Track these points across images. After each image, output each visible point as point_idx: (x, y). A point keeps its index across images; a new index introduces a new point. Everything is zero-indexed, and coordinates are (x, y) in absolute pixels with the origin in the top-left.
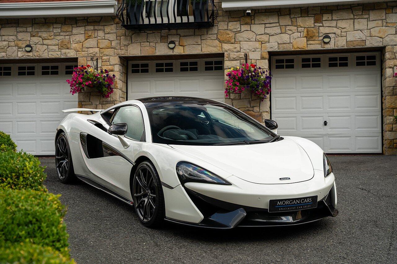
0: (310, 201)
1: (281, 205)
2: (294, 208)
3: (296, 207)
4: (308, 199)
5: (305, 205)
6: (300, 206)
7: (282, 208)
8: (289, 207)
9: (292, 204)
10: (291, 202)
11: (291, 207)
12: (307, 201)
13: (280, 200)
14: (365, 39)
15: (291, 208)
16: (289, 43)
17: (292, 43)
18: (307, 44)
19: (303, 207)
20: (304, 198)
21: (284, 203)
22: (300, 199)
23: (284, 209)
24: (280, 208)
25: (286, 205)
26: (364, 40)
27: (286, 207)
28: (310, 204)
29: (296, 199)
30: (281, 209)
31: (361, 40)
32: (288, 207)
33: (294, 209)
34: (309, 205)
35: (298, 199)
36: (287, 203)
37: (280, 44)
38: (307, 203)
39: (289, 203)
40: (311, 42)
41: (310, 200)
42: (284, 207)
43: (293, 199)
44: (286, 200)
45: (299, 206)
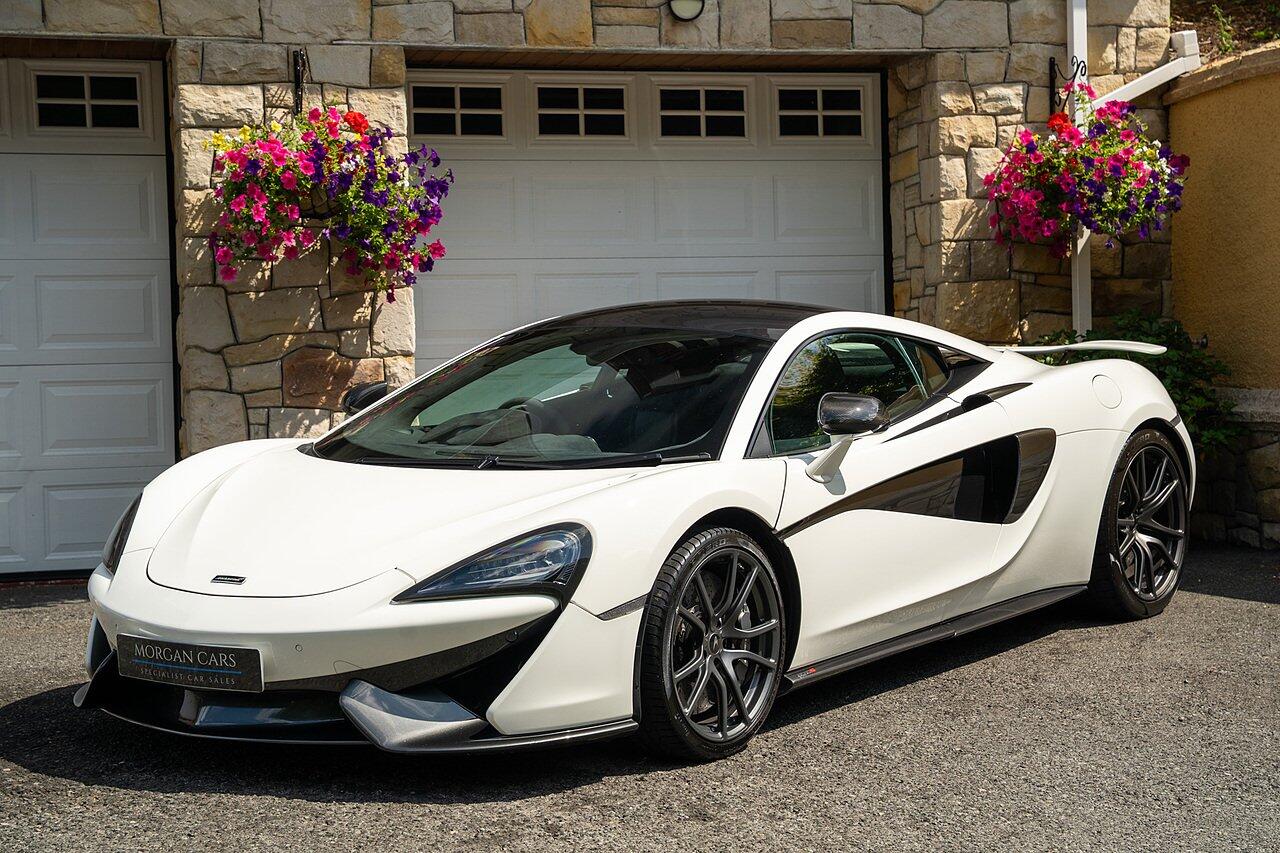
0: (232, 663)
2: (179, 676)
4: (224, 657)
5: (213, 676)
6: (198, 674)
8: (165, 670)
11: (170, 671)
12: (219, 663)
14: (849, 14)
15: (170, 675)
16: (507, 13)
17: (520, 12)
18: (595, 24)
19: (207, 679)
20: (209, 650)
22: (195, 648)
26: (845, 15)
28: (233, 676)
31: (835, 16)
33: (180, 681)
34: (230, 676)
37: (462, 13)
38: (219, 668)
40: (611, 10)
45: (192, 674)
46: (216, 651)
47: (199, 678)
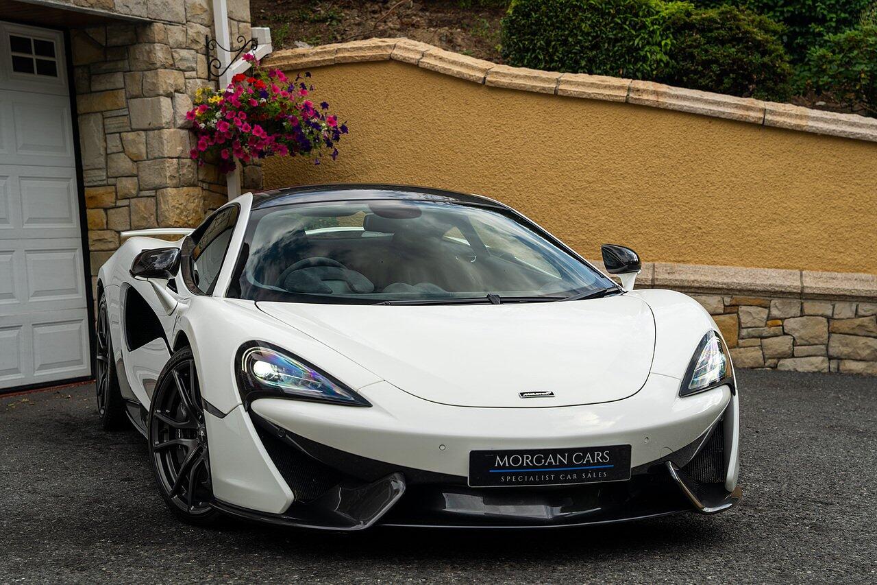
0: (606, 459)
1: (507, 468)
2: (550, 477)
3: (557, 474)
4: (598, 455)
5: (586, 472)
6: (572, 473)
7: (511, 474)
8: (534, 474)
9: (543, 466)
10: (539, 460)
11: (540, 474)
12: (593, 460)
13: (503, 454)
15: (540, 478)
19: (579, 476)
20: (585, 450)
21: (516, 461)
22: (571, 451)
23: (516, 478)
24: (505, 475)
25: (524, 468)
27: (524, 474)
28: (605, 470)
29: (554, 452)
30: (508, 478)
32: (529, 474)
33: (550, 481)
34: (603, 470)
35: (562, 452)
36: (527, 460)
38: (594, 464)
39: (531, 461)
41: (603, 457)
42: (517, 474)
43: (546, 452)
44: (522, 453)
45: (566, 473)
46: (592, 450)
47: (572, 476)
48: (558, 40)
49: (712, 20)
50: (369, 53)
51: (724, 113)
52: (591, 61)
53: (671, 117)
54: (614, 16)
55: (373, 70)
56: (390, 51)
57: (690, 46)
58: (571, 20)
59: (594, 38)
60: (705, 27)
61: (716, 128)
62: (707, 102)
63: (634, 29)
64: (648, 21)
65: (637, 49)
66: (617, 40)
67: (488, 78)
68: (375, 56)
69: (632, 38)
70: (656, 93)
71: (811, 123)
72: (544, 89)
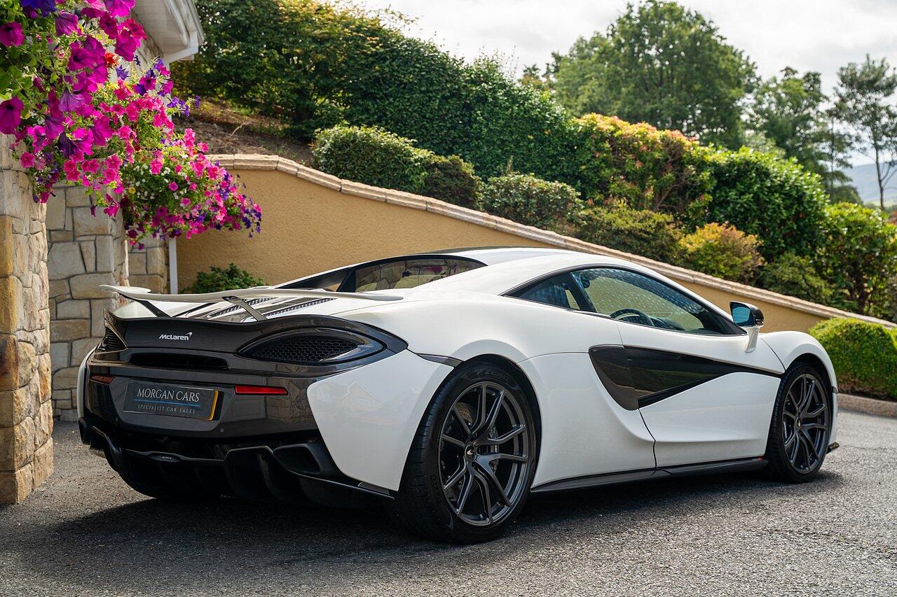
48: (360, 166)
49: (446, 163)
50: (260, 165)
51: (477, 221)
52: (380, 180)
53: (449, 220)
54: (394, 155)
55: (262, 175)
56: (275, 165)
57: (436, 178)
58: (368, 154)
59: (382, 167)
60: (443, 168)
61: (471, 228)
62: (467, 214)
63: (405, 163)
64: (412, 159)
65: (407, 176)
66: (395, 169)
67: (343, 188)
68: (265, 167)
69: (403, 169)
70: (441, 206)
71: (520, 231)
72: (378, 198)
